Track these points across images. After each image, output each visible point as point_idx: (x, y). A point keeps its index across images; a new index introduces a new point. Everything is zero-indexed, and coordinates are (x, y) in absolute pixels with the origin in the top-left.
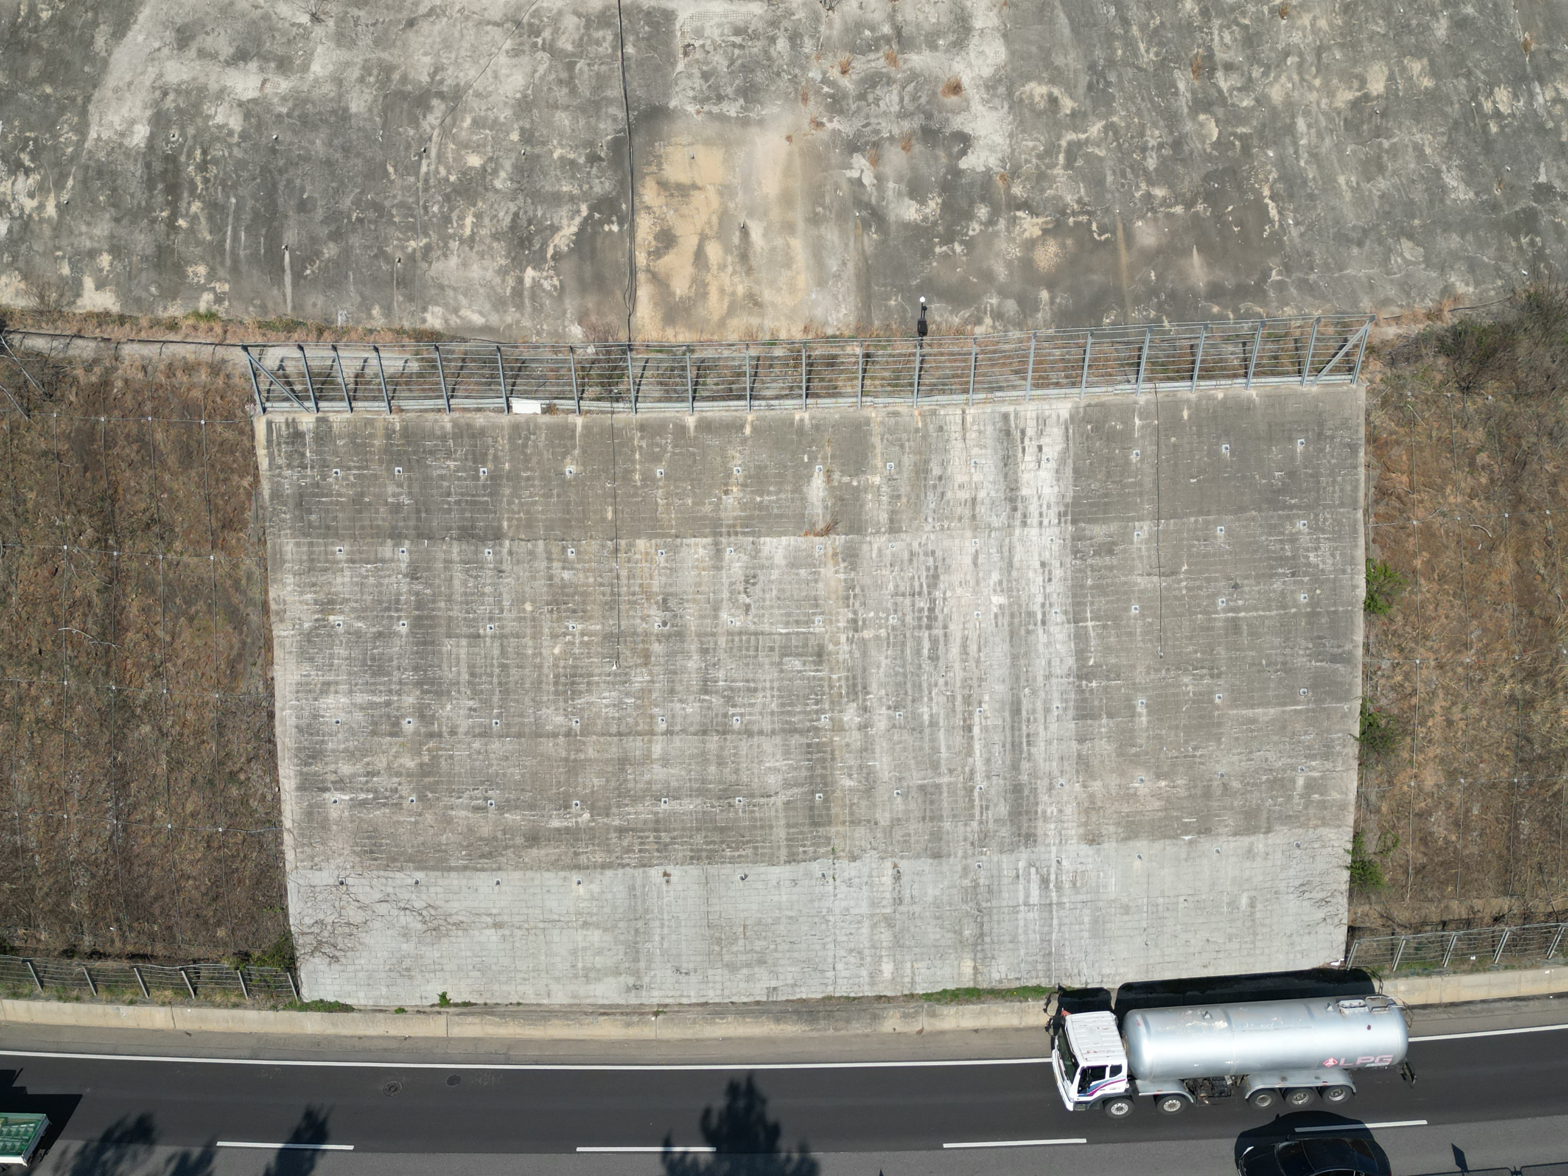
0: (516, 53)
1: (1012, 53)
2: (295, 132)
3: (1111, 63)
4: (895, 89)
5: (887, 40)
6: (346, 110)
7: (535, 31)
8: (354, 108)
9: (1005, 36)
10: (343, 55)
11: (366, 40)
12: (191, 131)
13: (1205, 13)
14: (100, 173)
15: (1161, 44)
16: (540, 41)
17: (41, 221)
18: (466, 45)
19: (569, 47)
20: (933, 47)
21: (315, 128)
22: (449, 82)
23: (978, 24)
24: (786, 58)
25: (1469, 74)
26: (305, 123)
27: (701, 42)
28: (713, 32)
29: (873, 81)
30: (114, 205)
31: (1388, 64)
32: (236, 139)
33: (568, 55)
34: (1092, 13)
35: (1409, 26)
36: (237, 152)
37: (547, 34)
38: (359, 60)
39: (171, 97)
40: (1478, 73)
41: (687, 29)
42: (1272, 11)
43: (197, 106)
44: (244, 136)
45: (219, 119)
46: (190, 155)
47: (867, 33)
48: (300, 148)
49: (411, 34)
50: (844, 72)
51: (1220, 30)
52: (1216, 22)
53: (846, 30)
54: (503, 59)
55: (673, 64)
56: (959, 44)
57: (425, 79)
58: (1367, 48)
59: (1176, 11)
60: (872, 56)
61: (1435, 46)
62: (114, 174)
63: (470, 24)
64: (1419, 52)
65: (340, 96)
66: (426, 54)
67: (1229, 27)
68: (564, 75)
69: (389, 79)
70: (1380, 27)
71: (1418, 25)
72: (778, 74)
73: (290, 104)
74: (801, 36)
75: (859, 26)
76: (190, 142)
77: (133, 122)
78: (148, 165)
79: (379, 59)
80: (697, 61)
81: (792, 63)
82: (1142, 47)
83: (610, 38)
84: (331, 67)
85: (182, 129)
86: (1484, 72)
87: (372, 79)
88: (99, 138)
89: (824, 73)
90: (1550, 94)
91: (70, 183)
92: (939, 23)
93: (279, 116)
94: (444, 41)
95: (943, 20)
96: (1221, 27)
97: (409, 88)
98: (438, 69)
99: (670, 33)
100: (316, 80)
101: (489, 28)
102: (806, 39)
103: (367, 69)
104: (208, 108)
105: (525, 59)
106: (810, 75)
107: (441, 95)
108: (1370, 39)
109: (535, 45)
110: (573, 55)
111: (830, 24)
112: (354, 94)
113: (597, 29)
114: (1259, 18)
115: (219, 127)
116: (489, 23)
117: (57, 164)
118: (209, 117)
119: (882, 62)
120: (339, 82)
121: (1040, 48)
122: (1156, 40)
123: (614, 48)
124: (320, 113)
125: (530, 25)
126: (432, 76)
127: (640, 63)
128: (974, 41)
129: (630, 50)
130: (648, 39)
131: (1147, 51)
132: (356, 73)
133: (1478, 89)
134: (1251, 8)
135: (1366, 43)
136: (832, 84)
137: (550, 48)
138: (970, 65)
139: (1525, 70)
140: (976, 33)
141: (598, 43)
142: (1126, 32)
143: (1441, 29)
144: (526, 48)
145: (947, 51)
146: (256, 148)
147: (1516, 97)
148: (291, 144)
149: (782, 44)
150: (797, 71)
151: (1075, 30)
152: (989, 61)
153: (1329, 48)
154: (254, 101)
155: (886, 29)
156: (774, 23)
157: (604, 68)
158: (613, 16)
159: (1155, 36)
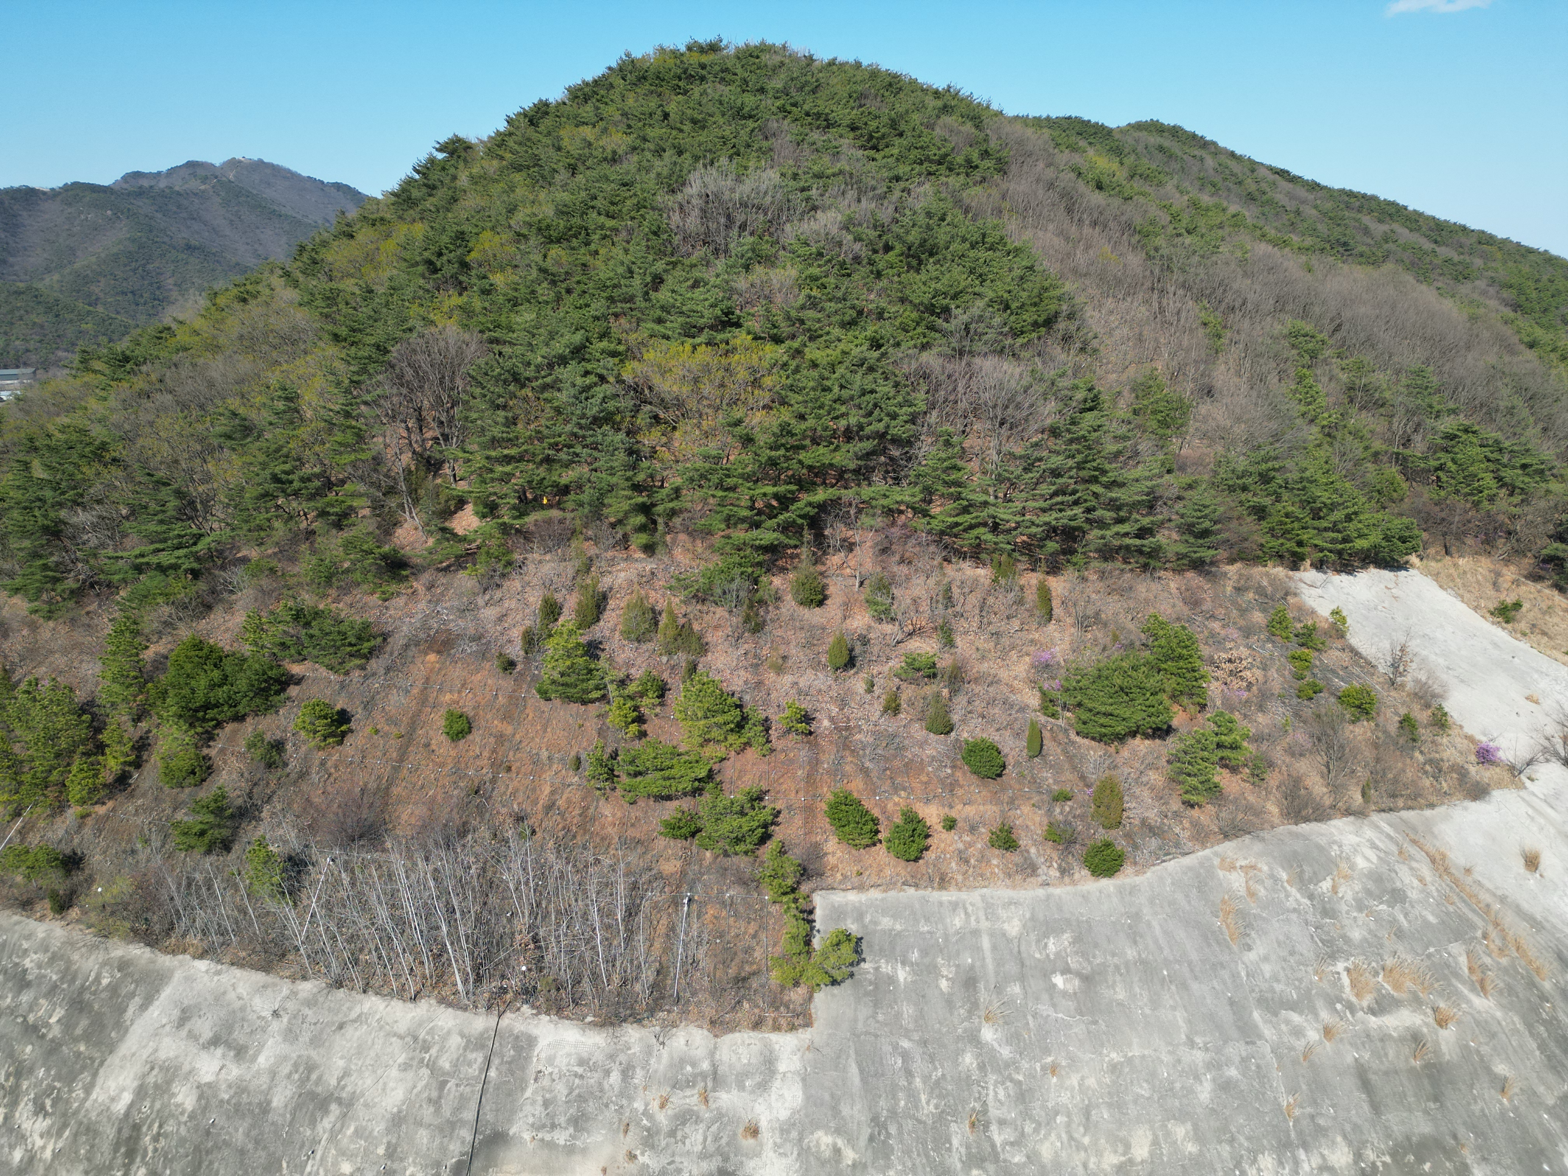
0: (405, 1067)
1: (808, 1098)
2: (229, 1118)
3: (893, 1113)
4: (702, 1127)
5: (703, 1076)
6: (269, 1103)
7: (426, 1048)
8: (275, 1104)
9: (804, 1080)
10: (284, 1048)
11: (305, 1037)
12: (158, 1105)
13: (982, 1067)
14: (88, 1129)
15: (941, 1096)
16: (427, 1056)
17: (40, 1160)
18: (372, 1054)
19: (447, 1066)
20: (741, 1087)
21: (243, 1117)
22: (349, 1089)
23: (782, 1067)
24: (617, 1090)
25: (1232, 1141)
26: (237, 1111)
27: (550, 1069)
28: (562, 1062)
29: (685, 1118)
30: (89, 1160)
31: (1152, 1128)
32: (185, 1118)
33: (444, 1074)
34: (882, 1064)
35: (1172, 1089)
36: (183, 1131)
37: (434, 1051)
38: (294, 1056)
39: (155, 1072)
40: (1242, 1139)
41: (543, 1055)
42: (1043, 1068)
43: (169, 1083)
44: (192, 1116)
45: (179, 1099)
46: (150, 1127)
47: (689, 1068)
48: (228, 1133)
49: (338, 1037)
50: (662, 1106)
51: (995, 1086)
52: (992, 1078)
53: (671, 1065)
54: (394, 1072)
55: (523, 1090)
56: (763, 1086)
57: (333, 1082)
58: (1132, 1111)
59: (956, 1064)
60: (688, 1092)
61: (1199, 1110)
62: (96, 1133)
63: (382, 1034)
64: (1182, 1116)
65: (270, 1088)
66: (342, 1058)
67: (1003, 1083)
68: (435, 1094)
69: (308, 1078)
70: (1144, 1090)
71: (1182, 1088)
72: (607, 1106)
73: (232, 1092)
74: (634, 1067)
75: (683, 1062)
76: (153, 1116)
77: (123, 1090)
78: (120, 1131)
79: (309, 1057)
80: (543, 1089)
81: (621, 1094)
82: (923, 1098)
83: (480, 1060)
84: (272, 1060)
85: (153, 1102)
86: (1248, 1139)
87: (296, 1076)
88: (96, 1101)
89: (647, 1105)
90: (1316, 1161)
91: (67, 1133)
92: (749, 1064)
93: (222, 1101)
94: (359, 1046)
95: (754, 1061)
96: (996, 1083)
97: (319, 1089)
98: (346, 1074)
99: (528, 1059)
100: (258, 1072)
101: (394, 1039)
102: (638, 1070)
103: (296, 1066)
104: (175, 1088)
105: (410, 1075)
106: (636, 1105)
107: (339, 1101)
108: (1135, 1102)
109: (423, 1059)
110: (448, 1074)
111: (659, 1058)
112: (279, 1089)
113: (472, 1051)
114: (1032, 1076)
115: (178, 1105)
116: (395, 1035)
117: (64, 1115)
118: (174, 1095)
119: (695, 1100)
120: (273, 1074)
121: (832, 1096)
122: (937, 1091)
123: (481, 1070)
124: (250, 1104)
125: (425, 1041)
126: (340, 1080)
127: (497, 1088)
128: (777, 1083)
129: (492, 1073)
130: (510, 1063)
131: (928, 1103)
132: (286, 1069)
133: (1242, 1156)
134: (1025, 1065)
135: (1131, 1106)
136: (650, 1117)
137: (432, 1066)
138: (770, 1107)
139: (1289, 1136)
140: (779, 1076)
141: (470, 1065)
142: (910, 1084)
143: (1205, 1092)
144: (415, 1063)
145: (753, 1092)
146: (196, 1129)
147: (1281, 1164)
148: (222, 1128)
149: (615, 1077)
150: (624, 1102)
151: (864, 1081)
152: (787, 1105)
153: (1098, 1106)
154: (209, 1085)
155: (705, 1066)
156: (612, 1057)
157: (468, 1089)
158: (488, 1038)
159: (936, 1088)
